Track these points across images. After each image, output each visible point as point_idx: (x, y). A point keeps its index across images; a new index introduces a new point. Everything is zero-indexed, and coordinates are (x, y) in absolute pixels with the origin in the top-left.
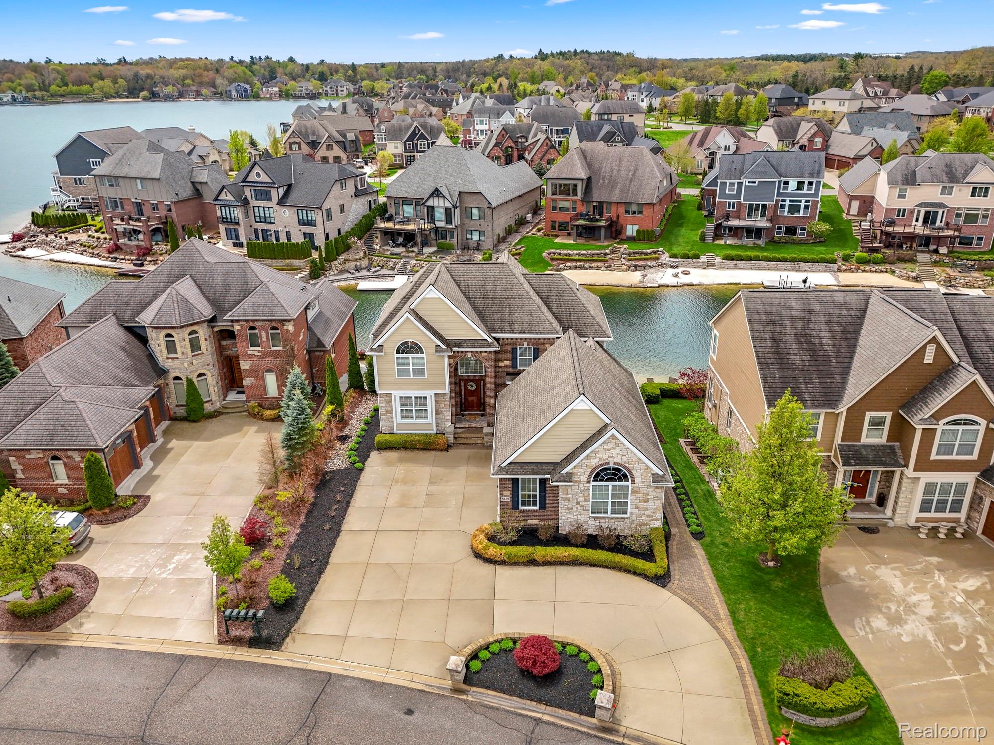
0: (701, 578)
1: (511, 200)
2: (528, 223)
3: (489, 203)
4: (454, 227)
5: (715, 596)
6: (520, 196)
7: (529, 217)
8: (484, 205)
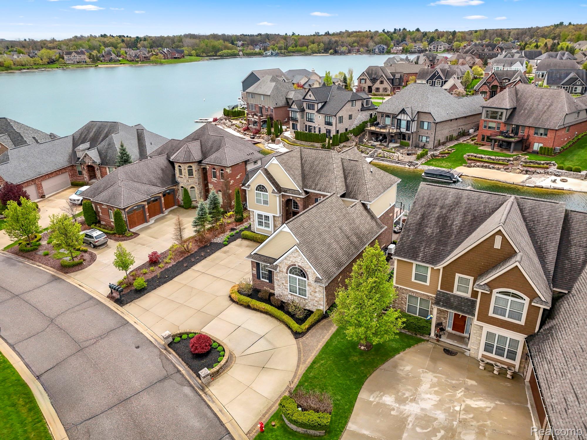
0: (318, 342)
1: (456, 119)
2: (469, 135)
3: (434, 120)
4: (410, 133)
5: (315, 352)
6: (465, 117)
7: (471, 131)
8: (431, 120)
